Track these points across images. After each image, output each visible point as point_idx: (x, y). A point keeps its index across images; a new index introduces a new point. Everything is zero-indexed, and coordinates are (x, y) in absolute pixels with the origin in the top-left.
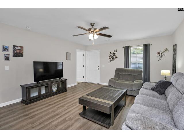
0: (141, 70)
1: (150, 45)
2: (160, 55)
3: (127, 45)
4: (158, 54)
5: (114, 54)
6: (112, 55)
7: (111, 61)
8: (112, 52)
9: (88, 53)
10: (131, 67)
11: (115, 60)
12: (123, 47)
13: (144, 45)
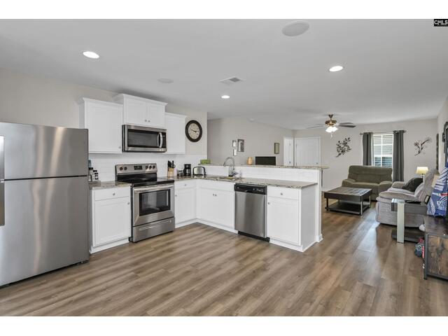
0: (391, 169)
1: (403, 131)
2: (419, 146)
3: (367, 131)
4: (416, 144)
5: (345, 144)
6: (342, 146)
7: (340, 154)
8: (342, 141)
9: (298, 141)
10: (373, 165)
11: (346, 153)
12: (361, 134)
13: (395, 132)
